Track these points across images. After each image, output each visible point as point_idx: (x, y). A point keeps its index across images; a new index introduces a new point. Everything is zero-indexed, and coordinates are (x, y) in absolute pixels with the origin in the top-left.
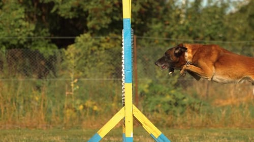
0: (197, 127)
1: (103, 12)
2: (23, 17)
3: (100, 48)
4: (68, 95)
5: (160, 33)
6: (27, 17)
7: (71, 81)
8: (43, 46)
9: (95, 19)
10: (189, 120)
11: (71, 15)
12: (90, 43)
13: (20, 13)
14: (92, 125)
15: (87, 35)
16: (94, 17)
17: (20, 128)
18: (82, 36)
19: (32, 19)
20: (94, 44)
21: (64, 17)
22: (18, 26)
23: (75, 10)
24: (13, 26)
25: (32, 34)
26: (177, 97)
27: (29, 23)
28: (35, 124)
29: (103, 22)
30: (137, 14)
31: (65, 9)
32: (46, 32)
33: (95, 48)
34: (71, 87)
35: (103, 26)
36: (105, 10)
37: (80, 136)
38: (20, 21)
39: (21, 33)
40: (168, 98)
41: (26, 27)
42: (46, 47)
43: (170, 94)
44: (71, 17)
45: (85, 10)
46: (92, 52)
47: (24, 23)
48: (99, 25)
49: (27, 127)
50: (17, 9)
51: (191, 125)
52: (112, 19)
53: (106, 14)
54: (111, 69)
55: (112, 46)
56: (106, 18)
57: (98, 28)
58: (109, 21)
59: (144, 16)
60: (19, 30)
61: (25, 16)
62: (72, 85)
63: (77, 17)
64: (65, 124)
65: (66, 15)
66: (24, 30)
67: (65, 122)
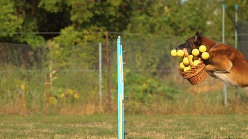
0: (162, 114)
1: (86, 7)
2: (12, 11)
3: (83, 40)
4: (47, 85)
5: (144, 24)
6: (15, 11)
7: (50, 72)
8: (31, 38)
9: (78, 13)
10: (156, 107)
11: (56, 10)
12: (74, 36)
13: (9, 8)
14: (68, 111)
15: (71, 28)
16: (77, 11)
17: (4, 114)
18: (66, 28)
19: (21, 13)
20: (78, 36)
21: (50, 11)
22: (8, 20)
23: (60, 5)
24: (3, 20)
25: (20, 27)
26: (152, 85)
27: (18, 17)
28: (17, 111)
29: (86, 16)
30: (118, 9)
31: (51, 4)
32: (34, 25)
33: (79, 40)
34: (50, 77)
35: (86, 20)
36: (87, 5)
37: (50, 123)
38: (10, 15)
39: (10, 26)
40: (145, 86)
41: (15, 20)
42: (34, 38)
43: (146, 83)
44: (56, 12)
45: (69, 5)
46: (76, 44)
47: (13, 17)
48: (82, 18)
49: (10, 114)
50: (6, 4)
51: (158, 112)
52: (94, 13)
53: (88, 9)
54: (93, 60)
55: (94, 38)
56: (88, 12)
57: (81, 22)
58: (91, 15)
59: (124, 10)
60: (8, 23)
61: (14, 10)
62: (51, 76)
63: (62, 11)
64: (44, 111)
65: (51, 10)
66: (13, 23)
67: (44, 109)
